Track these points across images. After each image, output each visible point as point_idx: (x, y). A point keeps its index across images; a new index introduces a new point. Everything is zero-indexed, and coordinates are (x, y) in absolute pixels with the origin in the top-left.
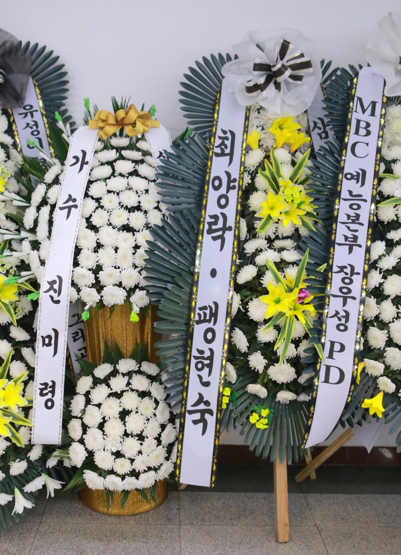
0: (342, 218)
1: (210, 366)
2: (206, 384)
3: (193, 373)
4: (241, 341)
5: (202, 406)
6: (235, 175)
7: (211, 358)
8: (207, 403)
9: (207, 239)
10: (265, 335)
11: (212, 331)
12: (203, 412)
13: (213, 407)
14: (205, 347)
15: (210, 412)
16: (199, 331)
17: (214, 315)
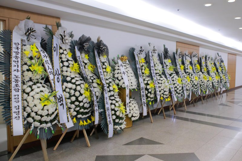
0: (152, 73)
1: (144, 97)
2: (144, 99)
3: (142, 98)
4: (147, 92)
5: (144, 103)
6: (140, 67)
7: (144, 95)
8: (145, 102)
9: (139, 77)
10: (150, 90)
11: (143, 91)
12: (144, 104)
13: (146, 103)
14: (143, 94)
15: (145, 103)
16: (142, 91)
17: (143, 89)
